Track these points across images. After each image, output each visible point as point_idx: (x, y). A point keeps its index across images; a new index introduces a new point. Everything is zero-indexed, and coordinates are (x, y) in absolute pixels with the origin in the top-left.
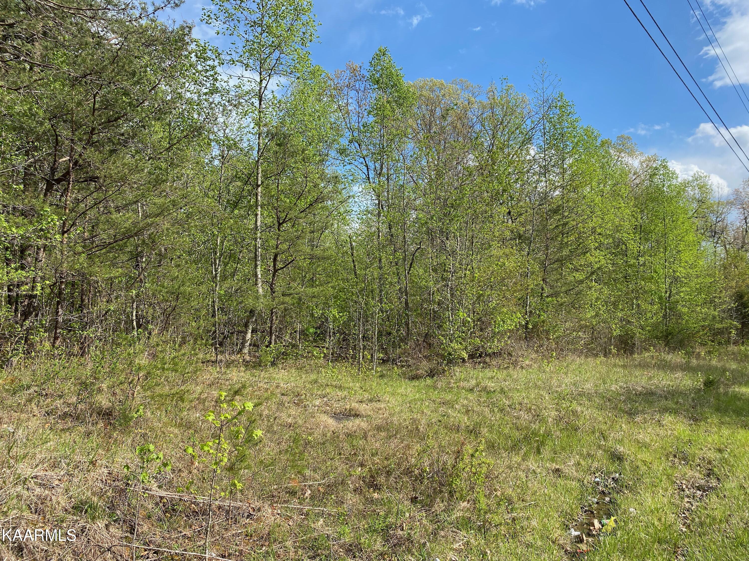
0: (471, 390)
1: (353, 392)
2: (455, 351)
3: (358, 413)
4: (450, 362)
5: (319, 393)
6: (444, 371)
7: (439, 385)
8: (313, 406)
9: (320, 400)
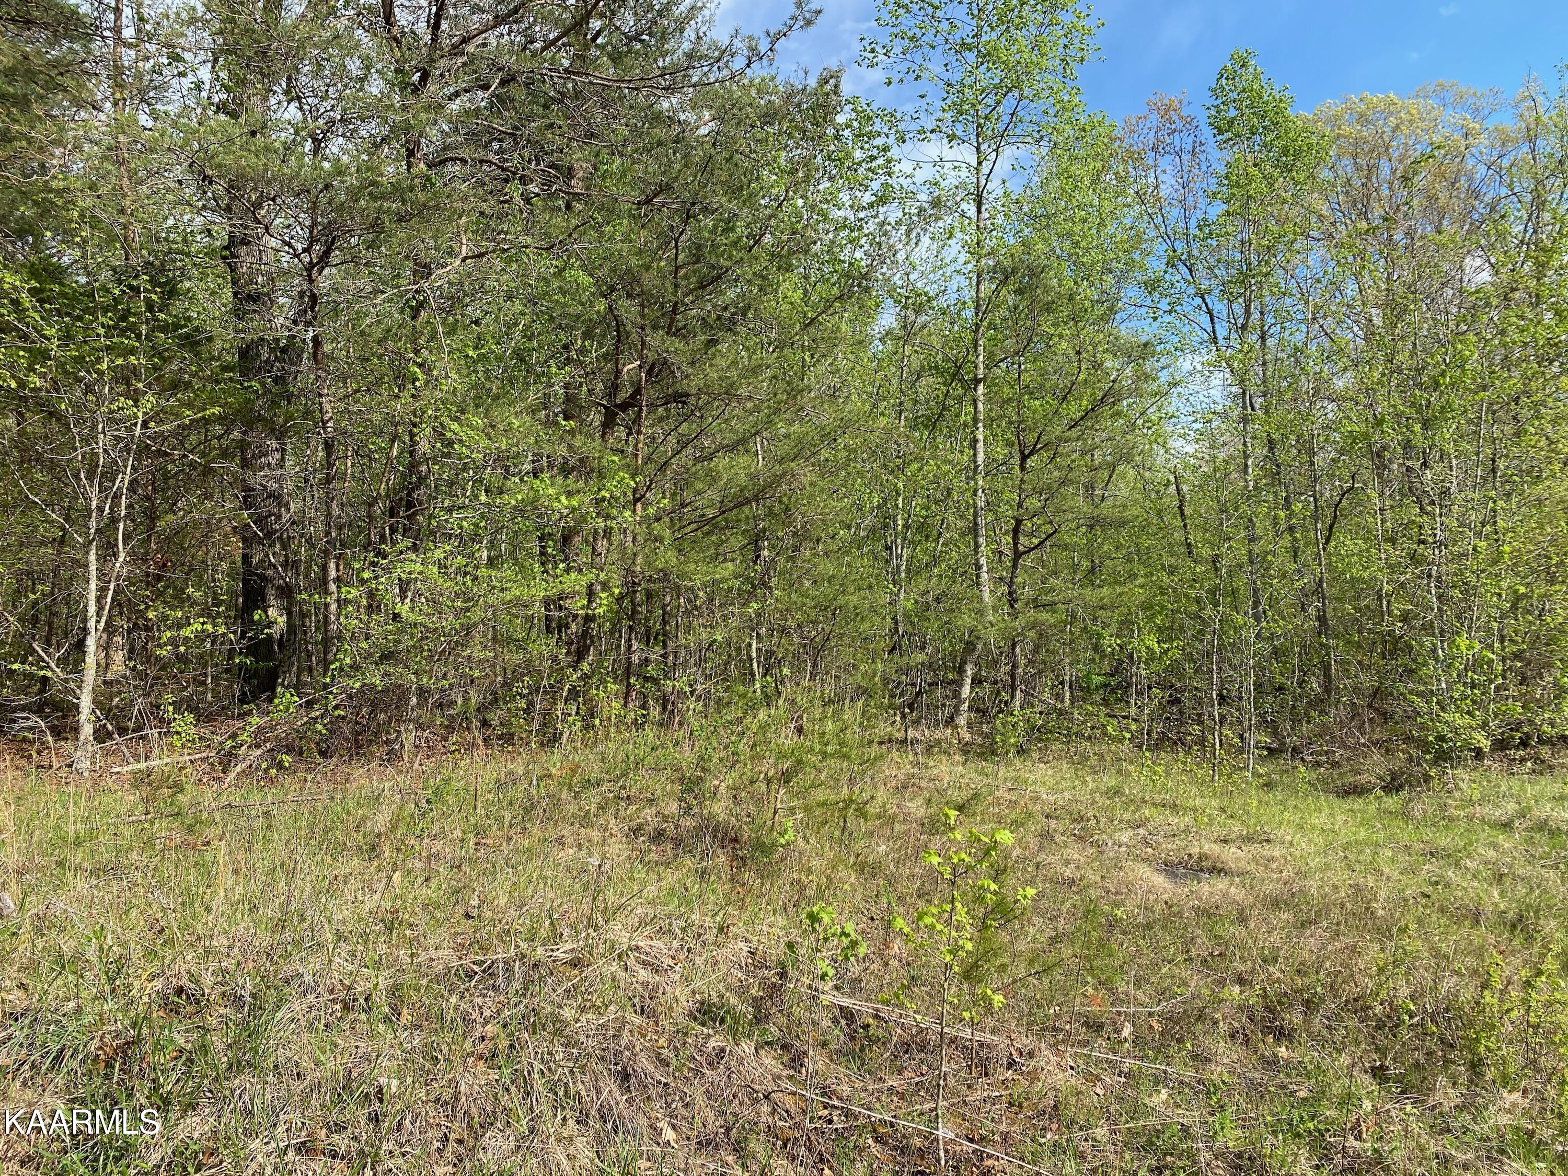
0: (1506, 826)
1: (1206, 820)
2: (1455, 731)
3: (1219, 865)
4: (1443, 757)
5: (1127, 816)
6: (1427, 778)
7: (1417, 809)
8: (1114, 843)
9: (1130, 833)
